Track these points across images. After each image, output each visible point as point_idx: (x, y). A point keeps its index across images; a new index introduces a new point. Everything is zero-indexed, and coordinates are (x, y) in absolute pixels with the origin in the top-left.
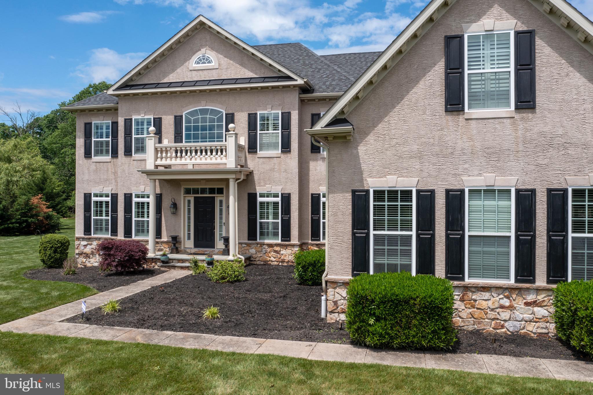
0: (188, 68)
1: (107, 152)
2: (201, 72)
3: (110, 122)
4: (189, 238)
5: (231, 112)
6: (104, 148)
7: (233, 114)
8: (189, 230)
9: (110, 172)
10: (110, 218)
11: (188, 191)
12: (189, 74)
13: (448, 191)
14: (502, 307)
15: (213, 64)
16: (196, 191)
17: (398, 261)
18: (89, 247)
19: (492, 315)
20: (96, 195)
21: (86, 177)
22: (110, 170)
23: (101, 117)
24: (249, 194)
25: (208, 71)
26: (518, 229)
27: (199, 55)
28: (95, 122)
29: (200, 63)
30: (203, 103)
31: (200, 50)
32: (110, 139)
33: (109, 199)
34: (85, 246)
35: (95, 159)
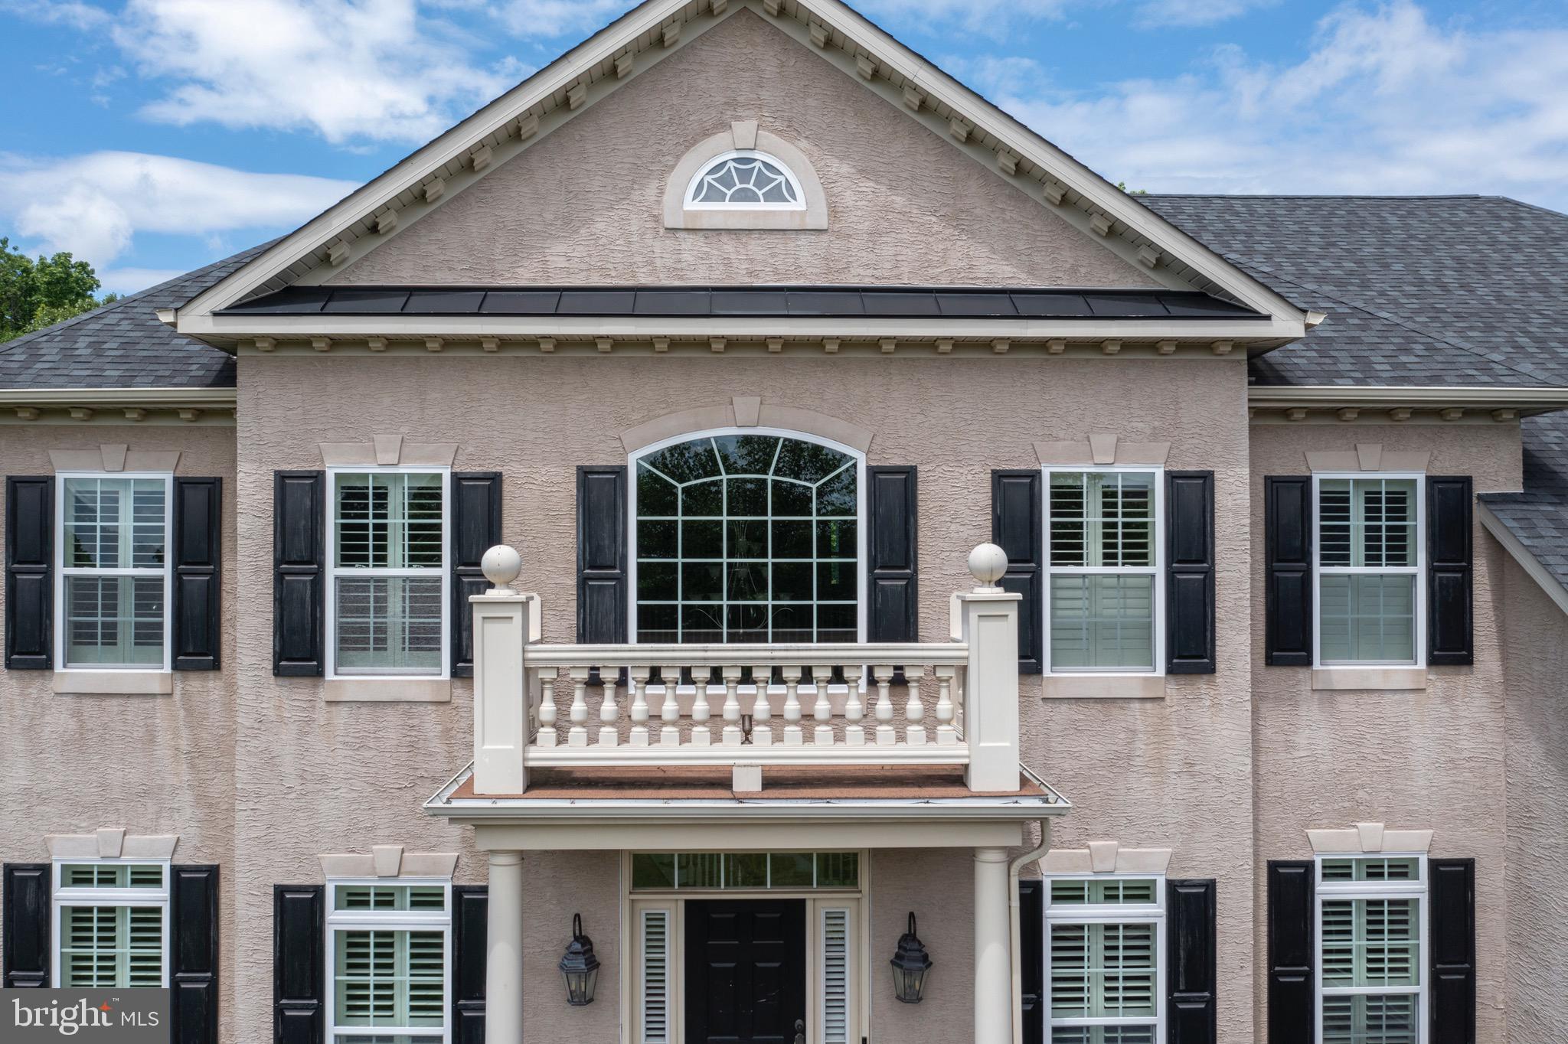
0: (657, 219)
1: (148, 636)
2: (729, 245)
3: (168, 478)
5: (897, 461)
6: (127, 617)
7: (909, 475)
9: (163, 751)
12: (662, 249)
15: (798, 205)
16: (699, 870)
20: (80, 876)
22: (164, 738)
23: (114, 451)
25: (770, 239)
27: (719, 150)
28: (75, 472)
29: (722, 197)
30: (744, 404)
31: (724, 126)
32: (166, 572)
35: (72, 675)
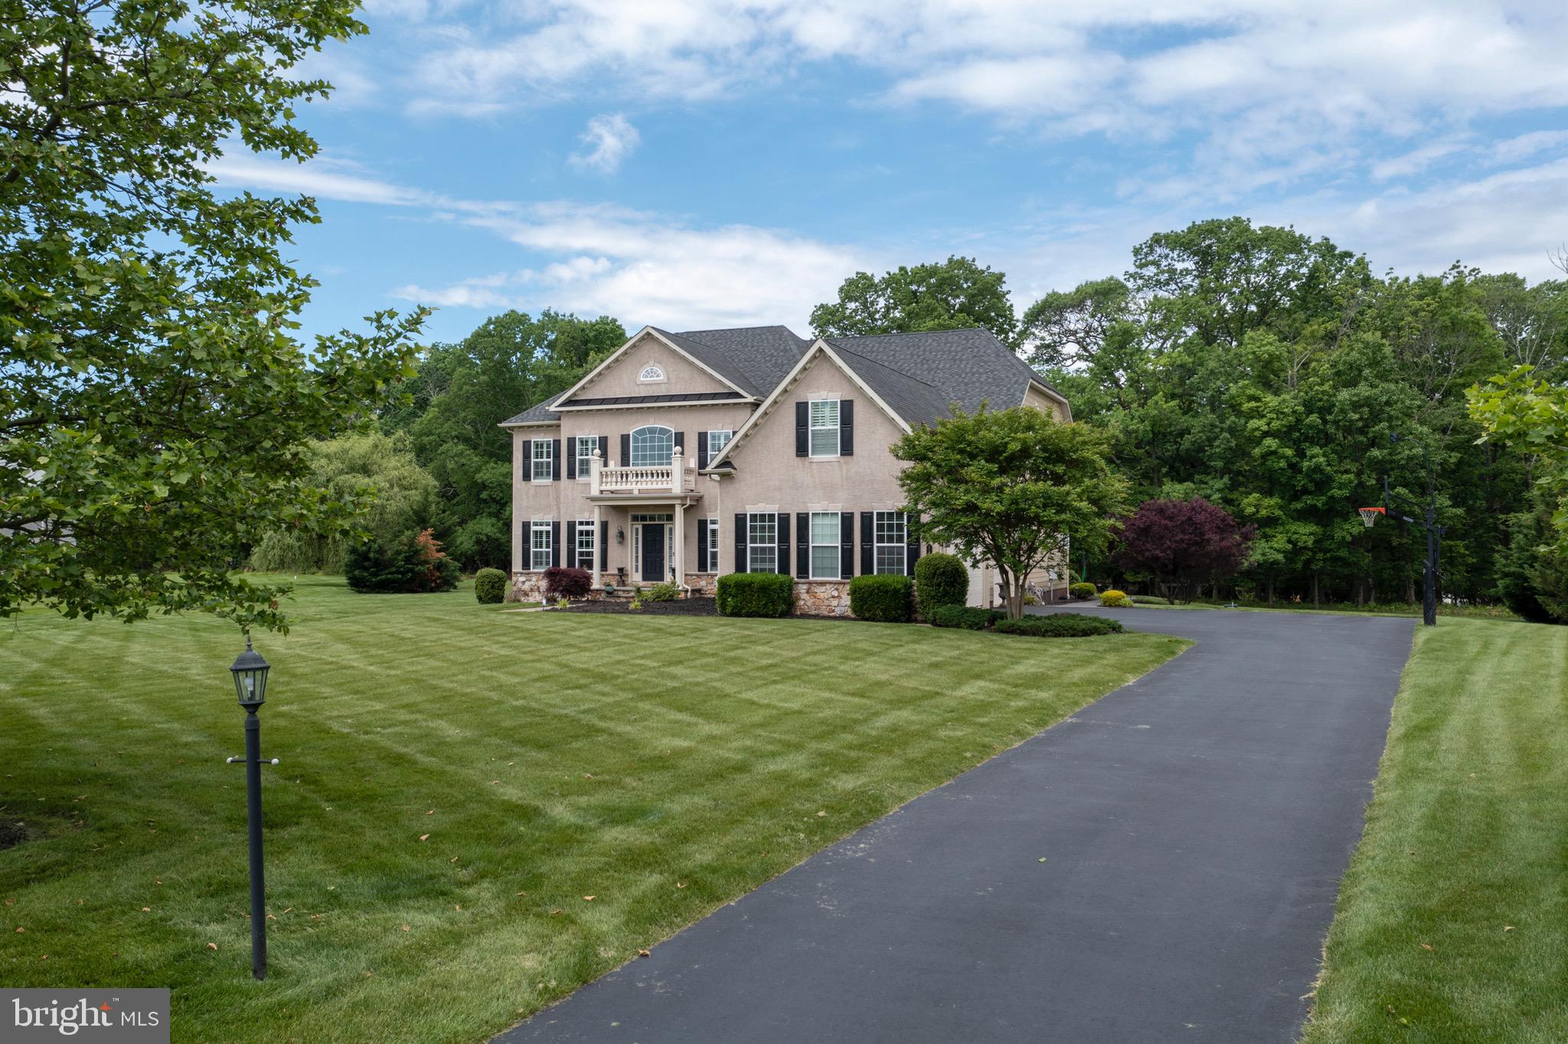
0: (636, 382)
1: (548, 474)
2: (649, 387)
3: (552, 440)
4: (637, 571)
5: (680, 431)
6: (545, 470)
7: (682, 434)
8: (637, 561)
9: (551, 498)
10: (551, 550)
11: (635, 518)
12: (637, 389)
13: (798, 514)
14: (833, 597)
15: (662, 378)
16: (644, 518)
17: (767, 566)
18: (527, 583)
19: (826, 603)
20: (536, 524)
21: (525, 503)
22: (551, 495)
23: (542, 435)
24: (699, 521)
25: (657, 385)
26: (843, 541)
27: (647, 367)
28: (535, 438)
29: (647, 377)
30: (652, 420)
31: (648, 362)
32: (551, 460)
33: (550, 528)
34: (524, 582)
35: (534, 482)
